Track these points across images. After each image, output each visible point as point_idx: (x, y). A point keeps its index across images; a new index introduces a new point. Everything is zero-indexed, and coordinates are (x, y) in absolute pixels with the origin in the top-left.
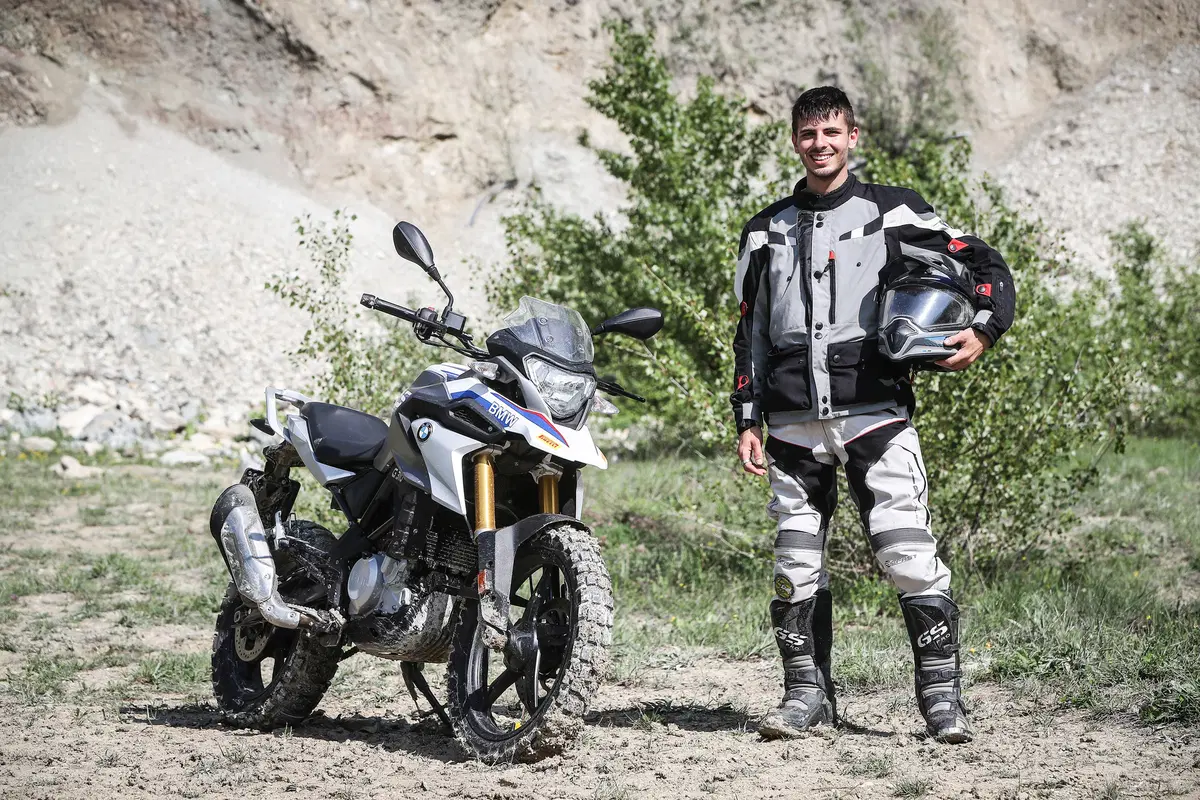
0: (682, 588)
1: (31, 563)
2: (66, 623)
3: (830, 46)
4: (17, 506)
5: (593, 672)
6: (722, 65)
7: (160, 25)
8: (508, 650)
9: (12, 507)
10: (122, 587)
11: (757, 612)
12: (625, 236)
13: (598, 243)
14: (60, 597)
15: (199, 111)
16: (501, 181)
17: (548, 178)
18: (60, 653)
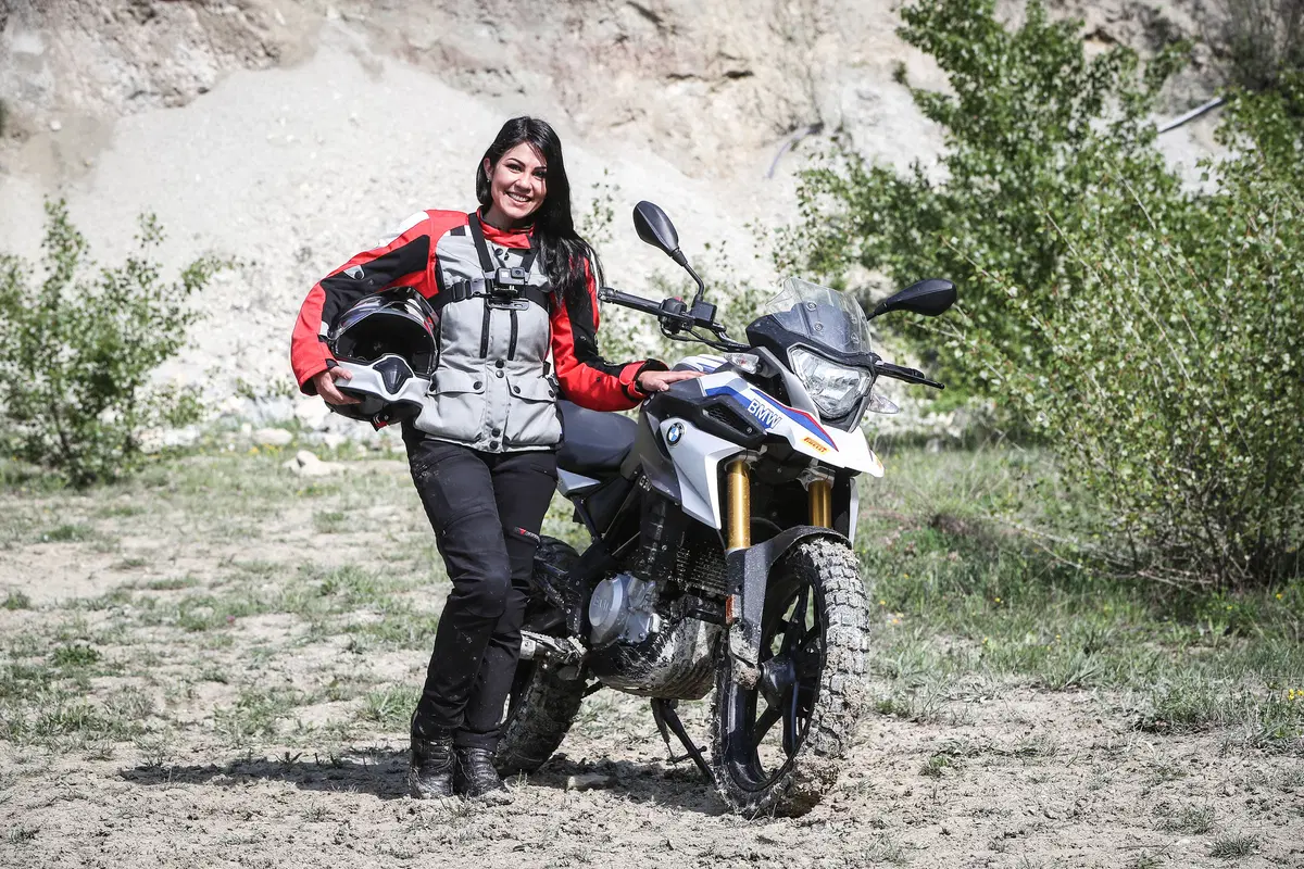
0: (999, 604)
1: (255, 578)
2: (287, 649)
4: (243, 510)
5: (846, 705)
9: (238, 511)
10: (355, 606)
11: (1084, 632)
12: (944, 190)
13: (913, 197)
14: (284, 618)
15: (454, 49)
16: (804, 125)
17: (860, 122)
18: (277, 685)
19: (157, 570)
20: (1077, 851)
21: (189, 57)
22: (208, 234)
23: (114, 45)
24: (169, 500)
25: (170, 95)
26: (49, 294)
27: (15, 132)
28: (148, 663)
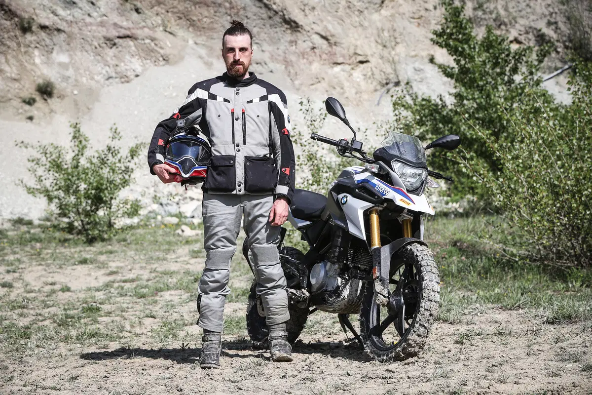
0: (483, 277)
1: (165, 277)
2: (180, 304)
3: (553, 8)
4: (159, 250)
5: (431, 315)
6: (500, 20)
7: (222, 14)
8: (389, 305)
9: (157, 250)
11: (520, 287)
12: (453, 106)
13: (440, 110)
14: (178, 292)
16: (392, 83)
17: (416, 80)
18: (177, 318)
19: (124, 274)
20: (523, 371)
21: (131, 62)
22: (140, 136)
23: (99, 58)
24: (128, 247)
25: (123, 78)
26: (75, 161)
27: (59, 96)
28: (122, 311)
